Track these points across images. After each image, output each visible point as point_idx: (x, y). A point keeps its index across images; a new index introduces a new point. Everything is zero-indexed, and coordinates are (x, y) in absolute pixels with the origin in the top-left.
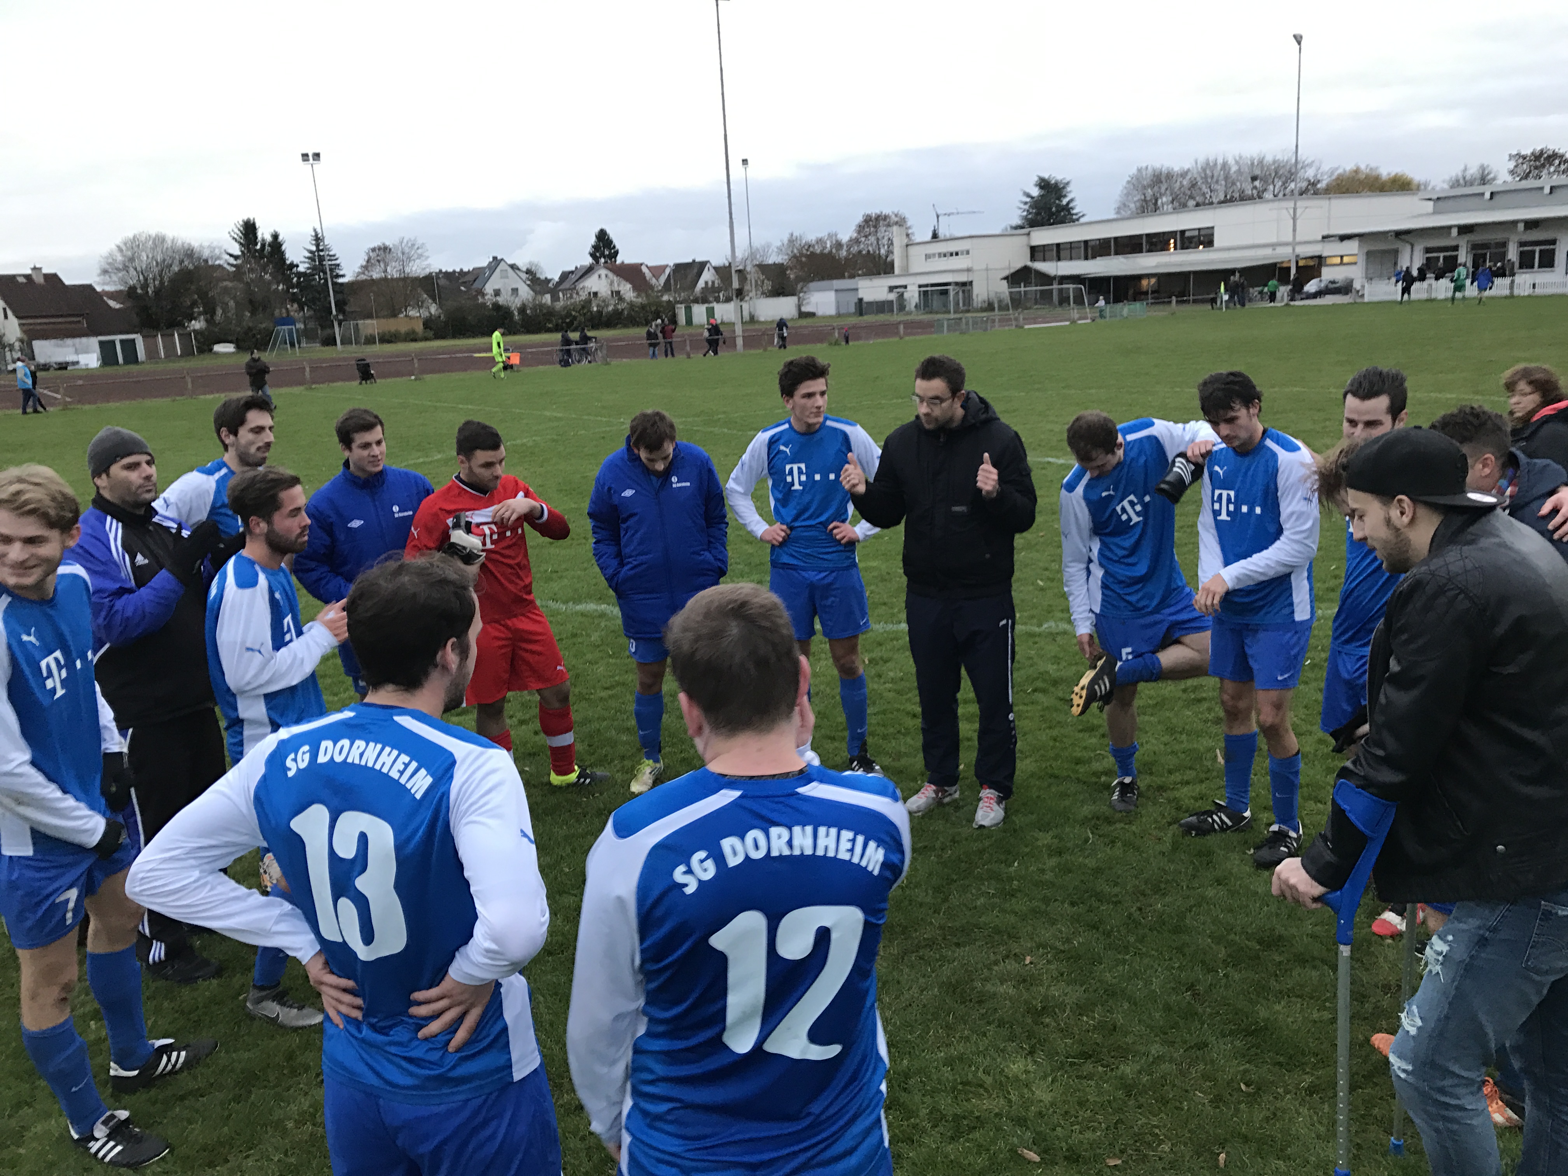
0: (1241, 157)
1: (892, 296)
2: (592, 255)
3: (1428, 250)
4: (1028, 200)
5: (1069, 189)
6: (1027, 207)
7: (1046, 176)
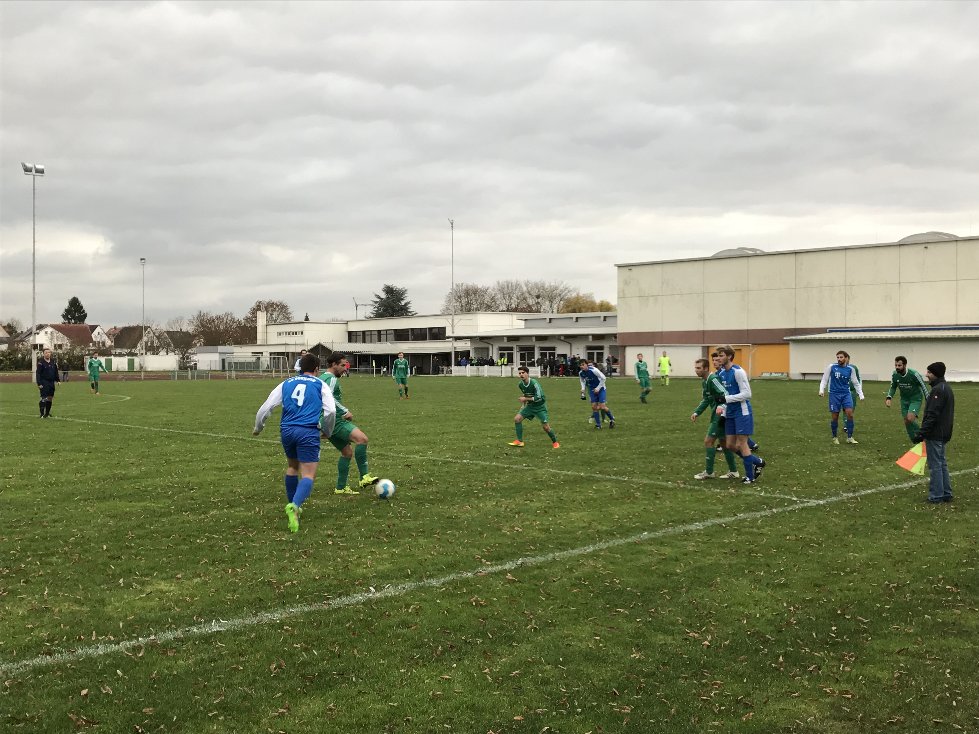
0: (528, 282)
1: (254, 359)
2: (64, 316)
3: (501, 349)
4: (378, 300)
5: (406, 295)
6: (377, 305)
7: (389, 284)
